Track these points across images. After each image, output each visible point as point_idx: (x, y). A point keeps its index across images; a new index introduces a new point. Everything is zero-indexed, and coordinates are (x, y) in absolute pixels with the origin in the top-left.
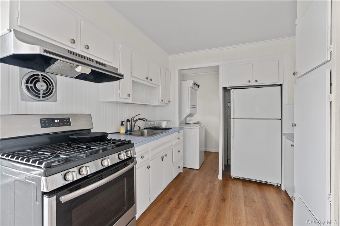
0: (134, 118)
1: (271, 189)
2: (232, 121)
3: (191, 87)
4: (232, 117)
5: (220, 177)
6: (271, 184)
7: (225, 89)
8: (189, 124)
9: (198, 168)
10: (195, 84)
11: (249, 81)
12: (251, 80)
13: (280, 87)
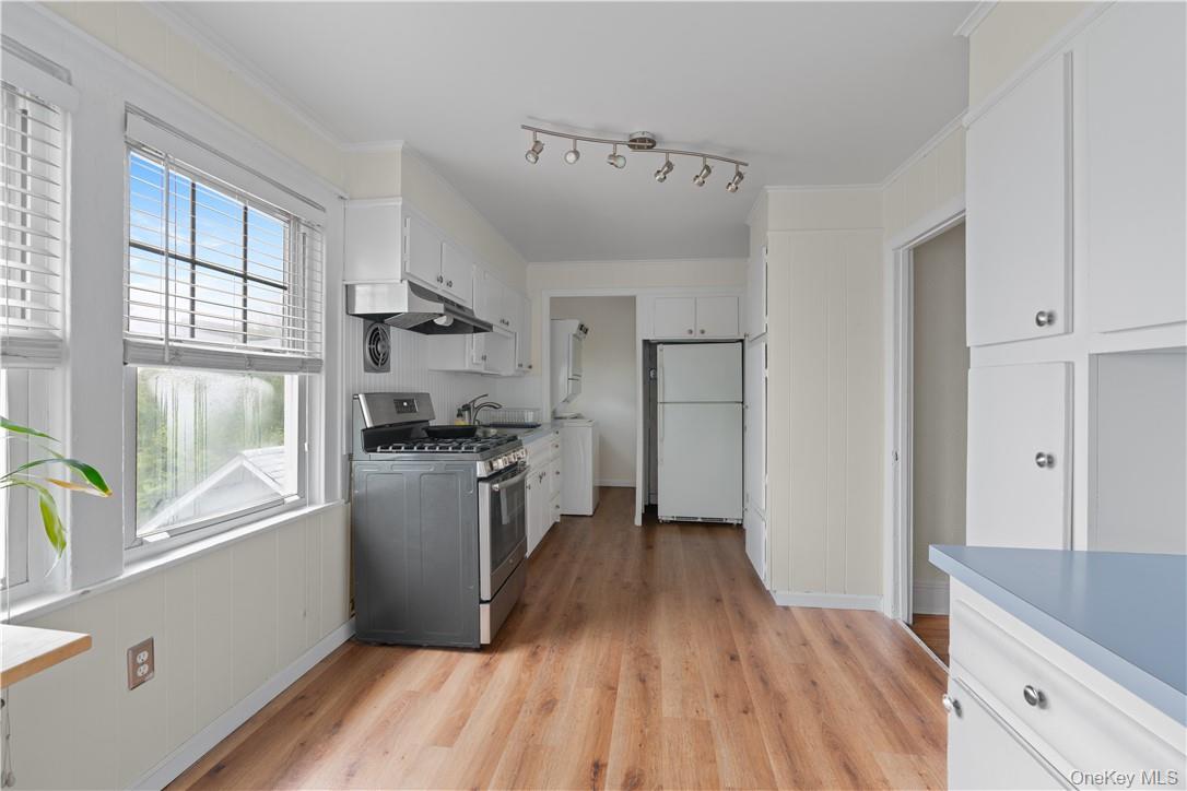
0: (474, 401)
1: (729, 531)
2: (660, 406)
3: (574, 335)
4: (660, 399)
5: (638, 521)
6: (728, 521)
7: (646, 343)
8: (561, 418)
9: (591, 513)
10: (581, 327)
11: (691, 332)
12: (693, 329)
13: (740, 344)
